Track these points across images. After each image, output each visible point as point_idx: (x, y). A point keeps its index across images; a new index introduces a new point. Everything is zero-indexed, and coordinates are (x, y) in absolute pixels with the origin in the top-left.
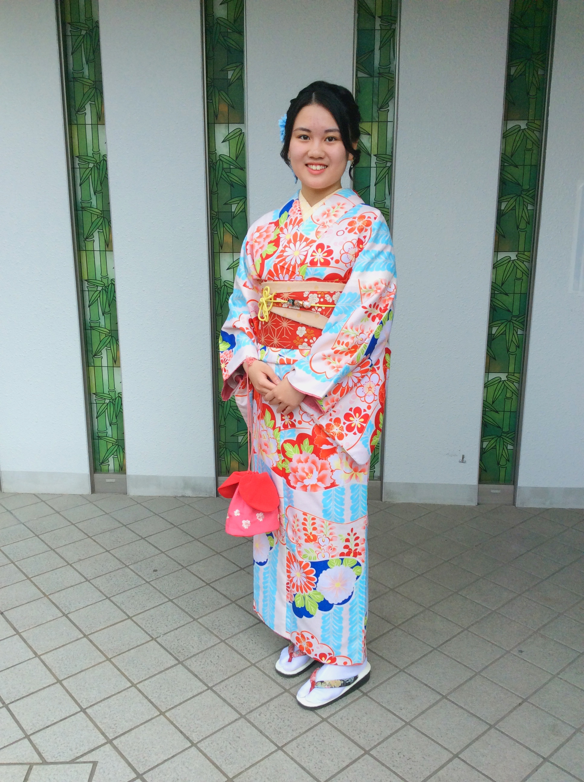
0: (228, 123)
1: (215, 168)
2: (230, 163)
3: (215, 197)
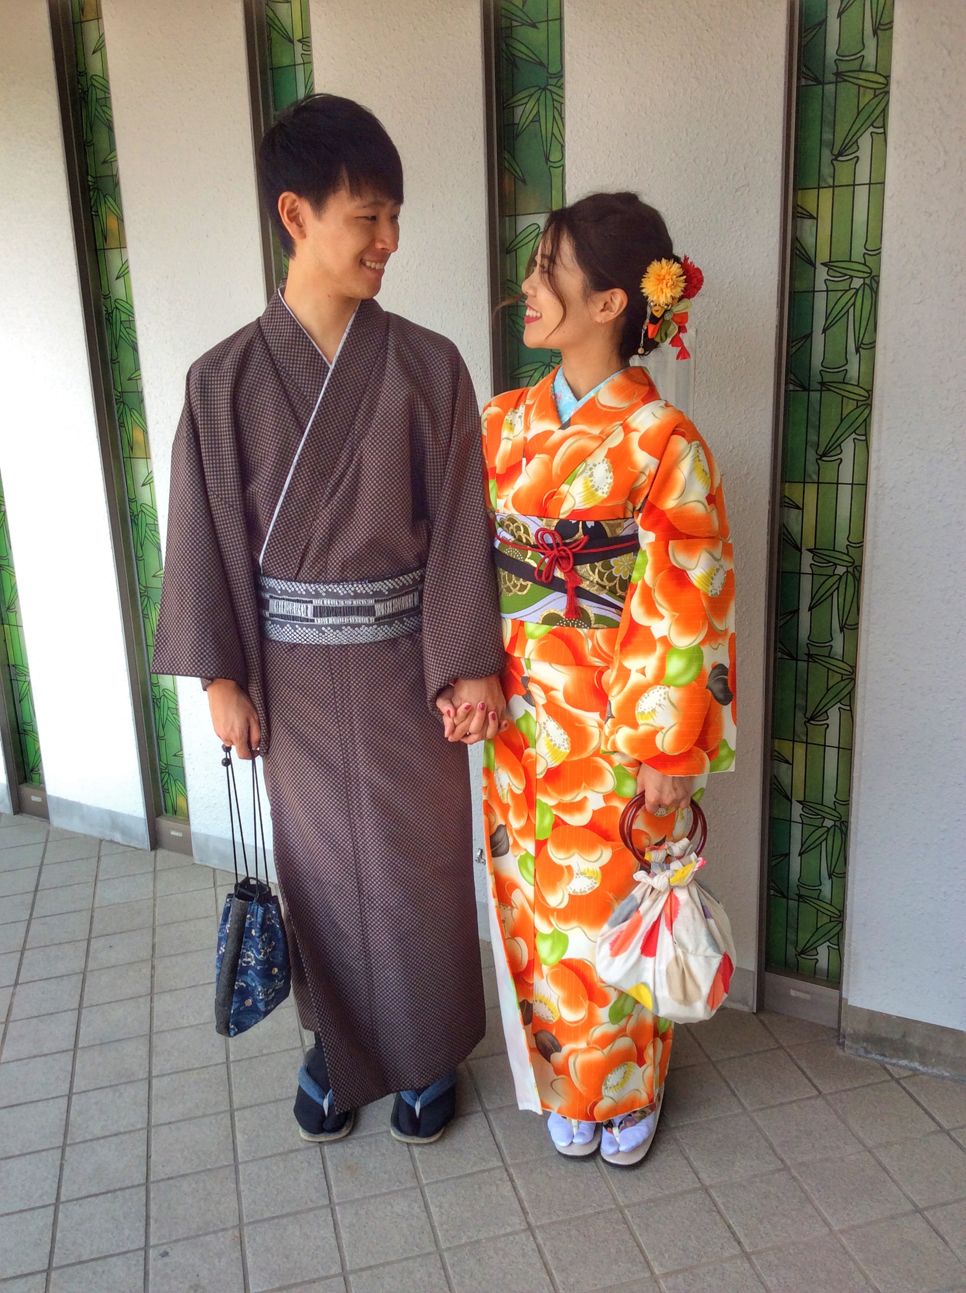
2: (129, 313)
3: (116, 368)
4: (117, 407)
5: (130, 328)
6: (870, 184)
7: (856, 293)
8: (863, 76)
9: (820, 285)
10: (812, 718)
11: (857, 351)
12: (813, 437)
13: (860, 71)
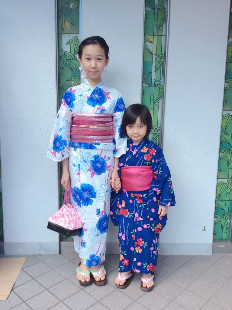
0: (70, 34)
1: (61, 59)
2: (71, 57)
3: (61, 76)
4: (60, 90)
5: (71, 62)
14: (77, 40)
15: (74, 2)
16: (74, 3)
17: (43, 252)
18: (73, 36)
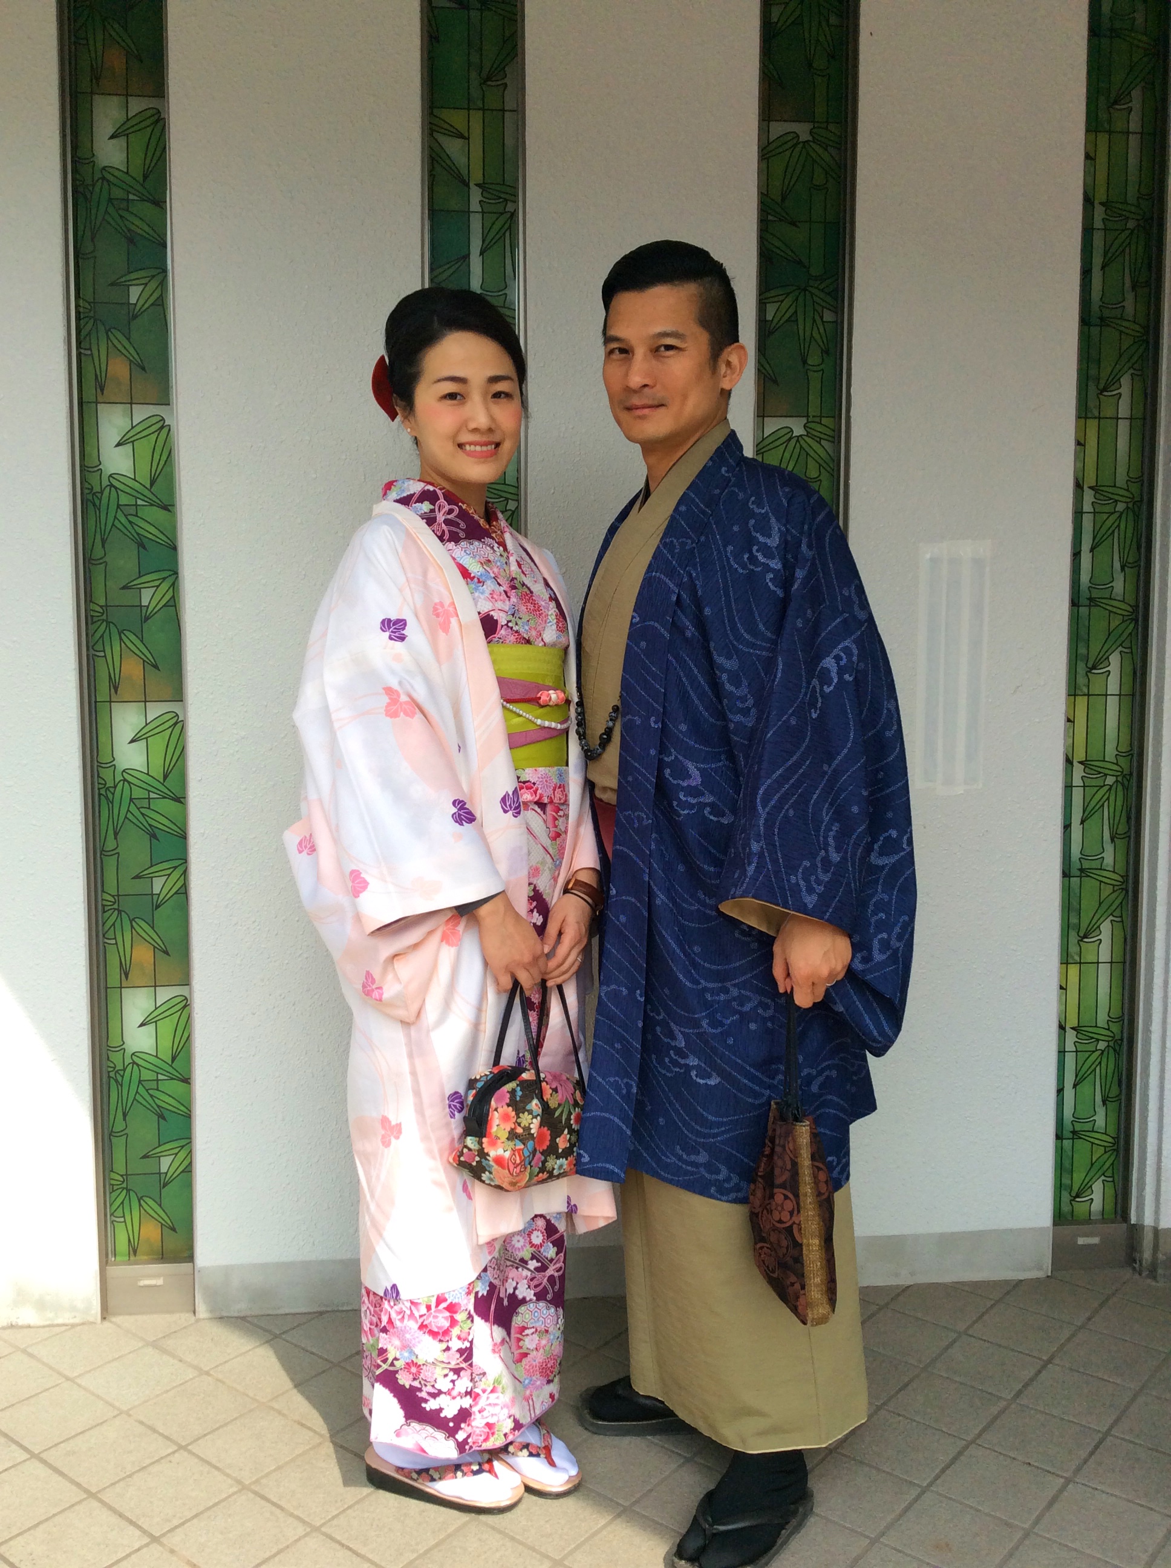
0: (131, 404)
1: (97, 503)
2: (136, 494)
3: (98, 572)
4: (92, 628)
5: (136, 516)
6: (1131, 419)
7: (1120, 517)
8: (1125, 324)
9: (1087, 507)
10: (1085, 936)
11: (1123, 568)
12: (1082, 651)
13: (1121, 318)
14: (162, 427)
15: (144, 281)
16: (146, 284)
17: (28, 1316)
18: (141, 413)
